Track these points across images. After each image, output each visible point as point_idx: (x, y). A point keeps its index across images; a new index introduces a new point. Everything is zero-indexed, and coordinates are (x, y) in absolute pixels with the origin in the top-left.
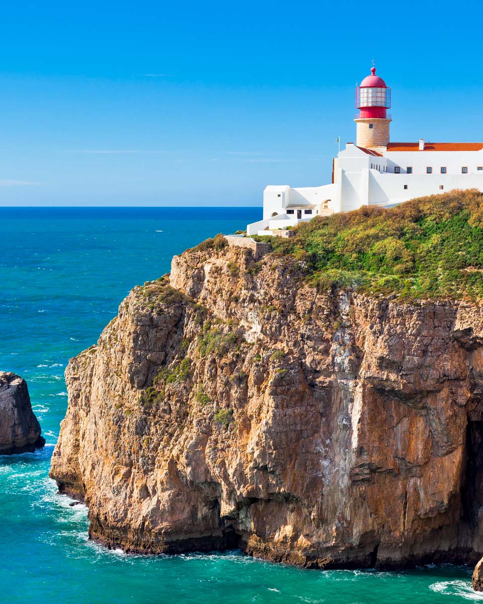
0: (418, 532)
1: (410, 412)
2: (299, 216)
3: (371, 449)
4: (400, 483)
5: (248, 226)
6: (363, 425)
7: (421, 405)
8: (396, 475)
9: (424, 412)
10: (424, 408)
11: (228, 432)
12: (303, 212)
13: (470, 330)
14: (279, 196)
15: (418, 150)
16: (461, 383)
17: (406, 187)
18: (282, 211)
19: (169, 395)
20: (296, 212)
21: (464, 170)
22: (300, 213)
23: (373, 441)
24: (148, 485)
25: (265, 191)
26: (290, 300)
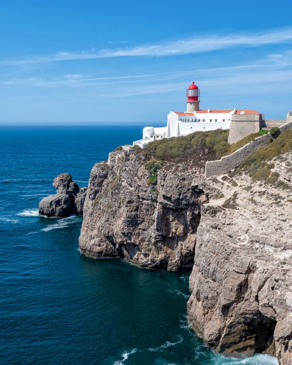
0: (183, 261)
1: (178, 216)
2: (155, 138)
3: (162, 229)
4: (175, 242)
5: (133, 142)
6: (158, 220)
7: (181, 213)
8: (173, 239)
9: (183, 216)
10: (182, 215)
11: (114, 219)
12: (156, 137)
13: (197, 186)
14: (148, 131)
15: (207, 113)
16: (196, 206)
17: (191, 128)
18: (149, 136)
19: (100, 204)
20: (153, 137)
21: (224, 120)
22: (155, 137)
23: (163, 226)
24: (92, 235)
25: (143, 129)
26: (136, 171)
